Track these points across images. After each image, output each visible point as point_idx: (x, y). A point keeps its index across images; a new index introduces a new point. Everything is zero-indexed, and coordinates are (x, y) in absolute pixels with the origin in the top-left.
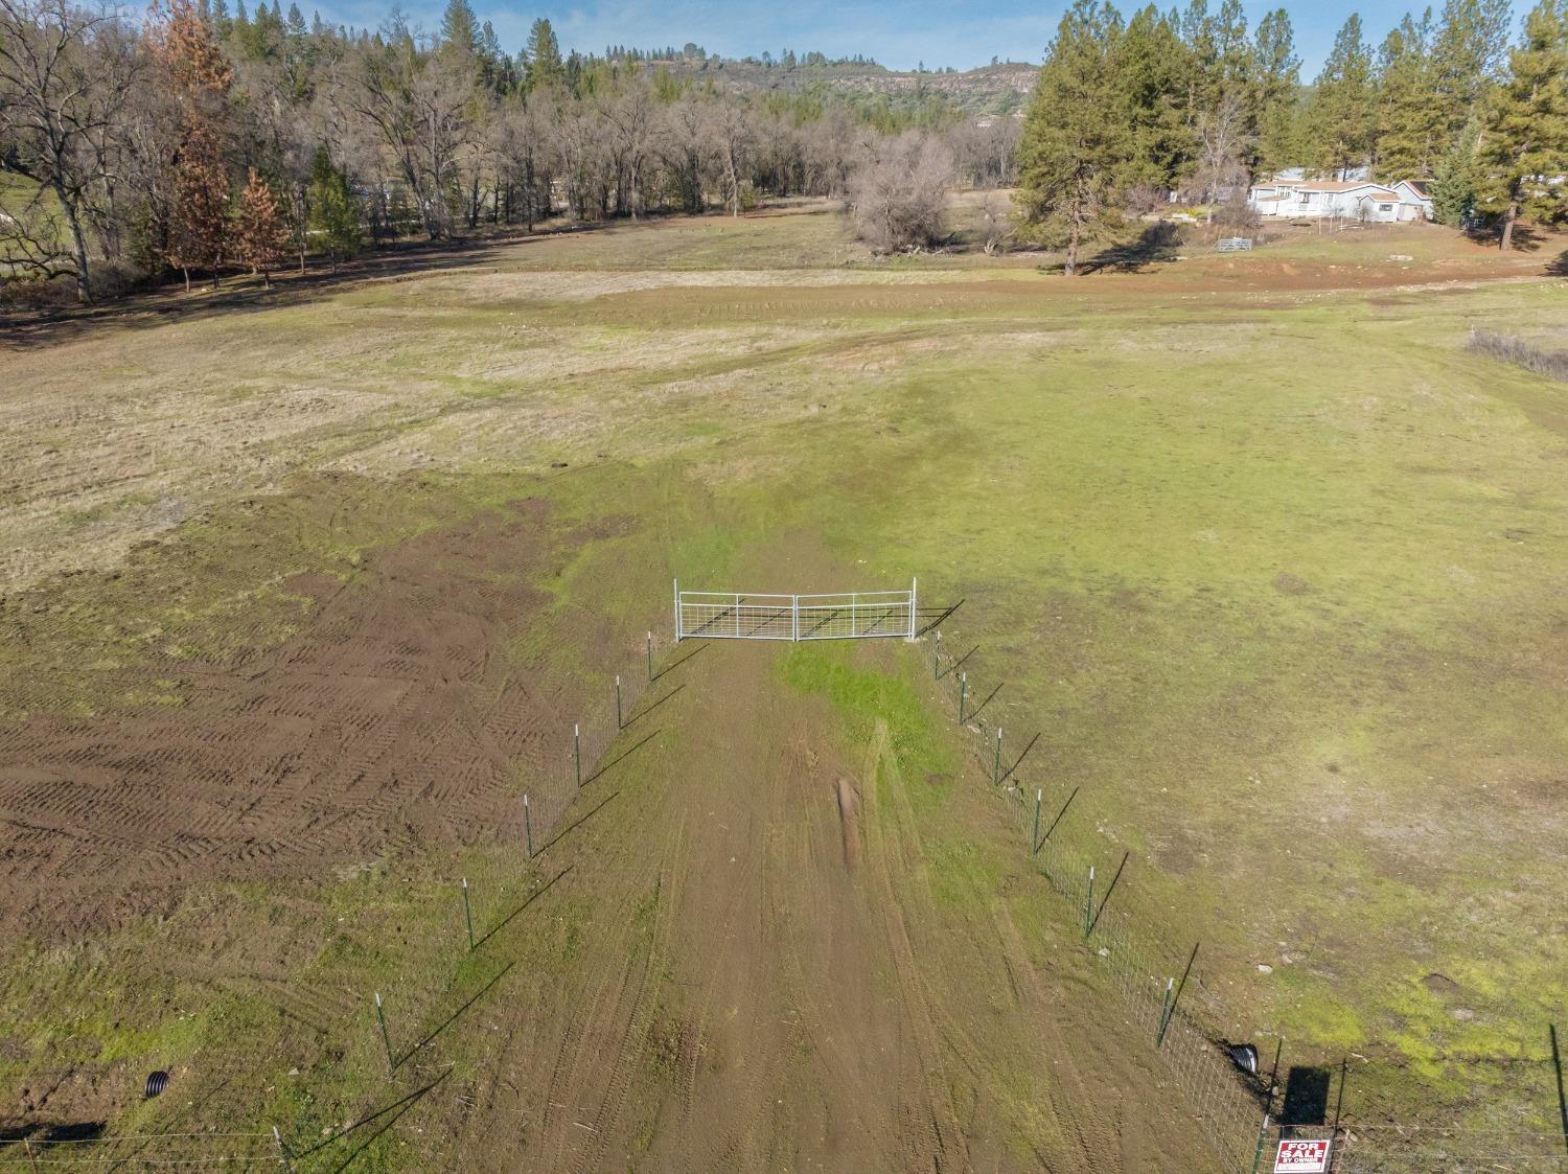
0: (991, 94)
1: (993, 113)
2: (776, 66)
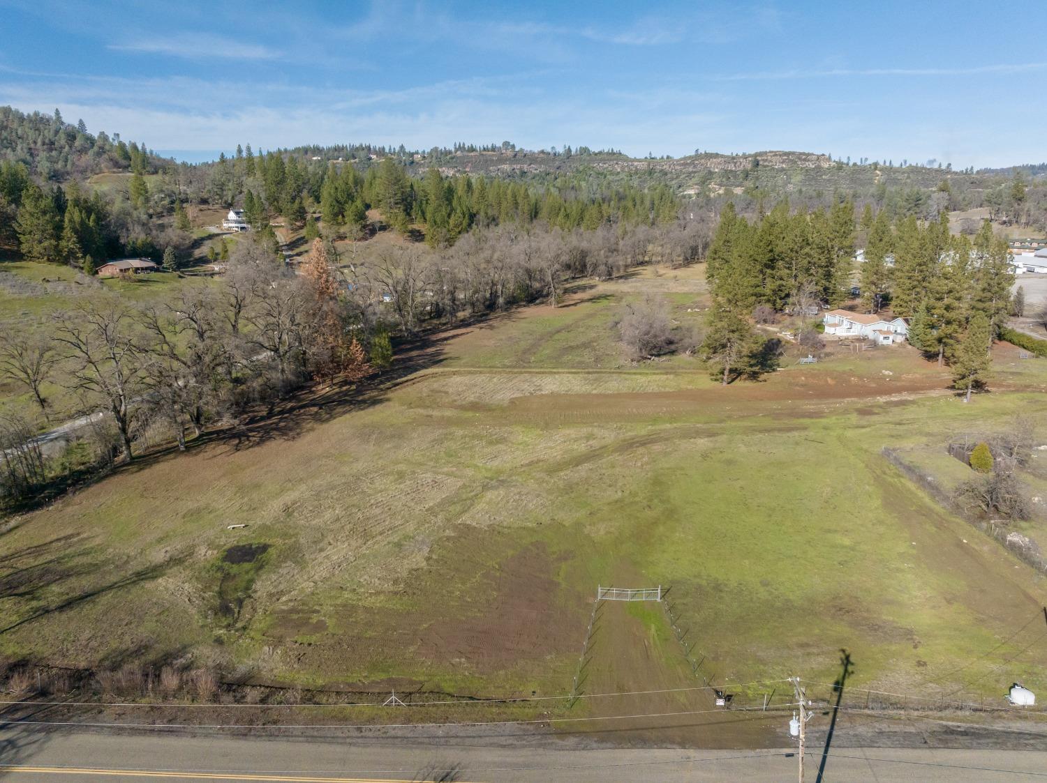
0: (695, 172)
1: (696, 184)
2: (559, 155)
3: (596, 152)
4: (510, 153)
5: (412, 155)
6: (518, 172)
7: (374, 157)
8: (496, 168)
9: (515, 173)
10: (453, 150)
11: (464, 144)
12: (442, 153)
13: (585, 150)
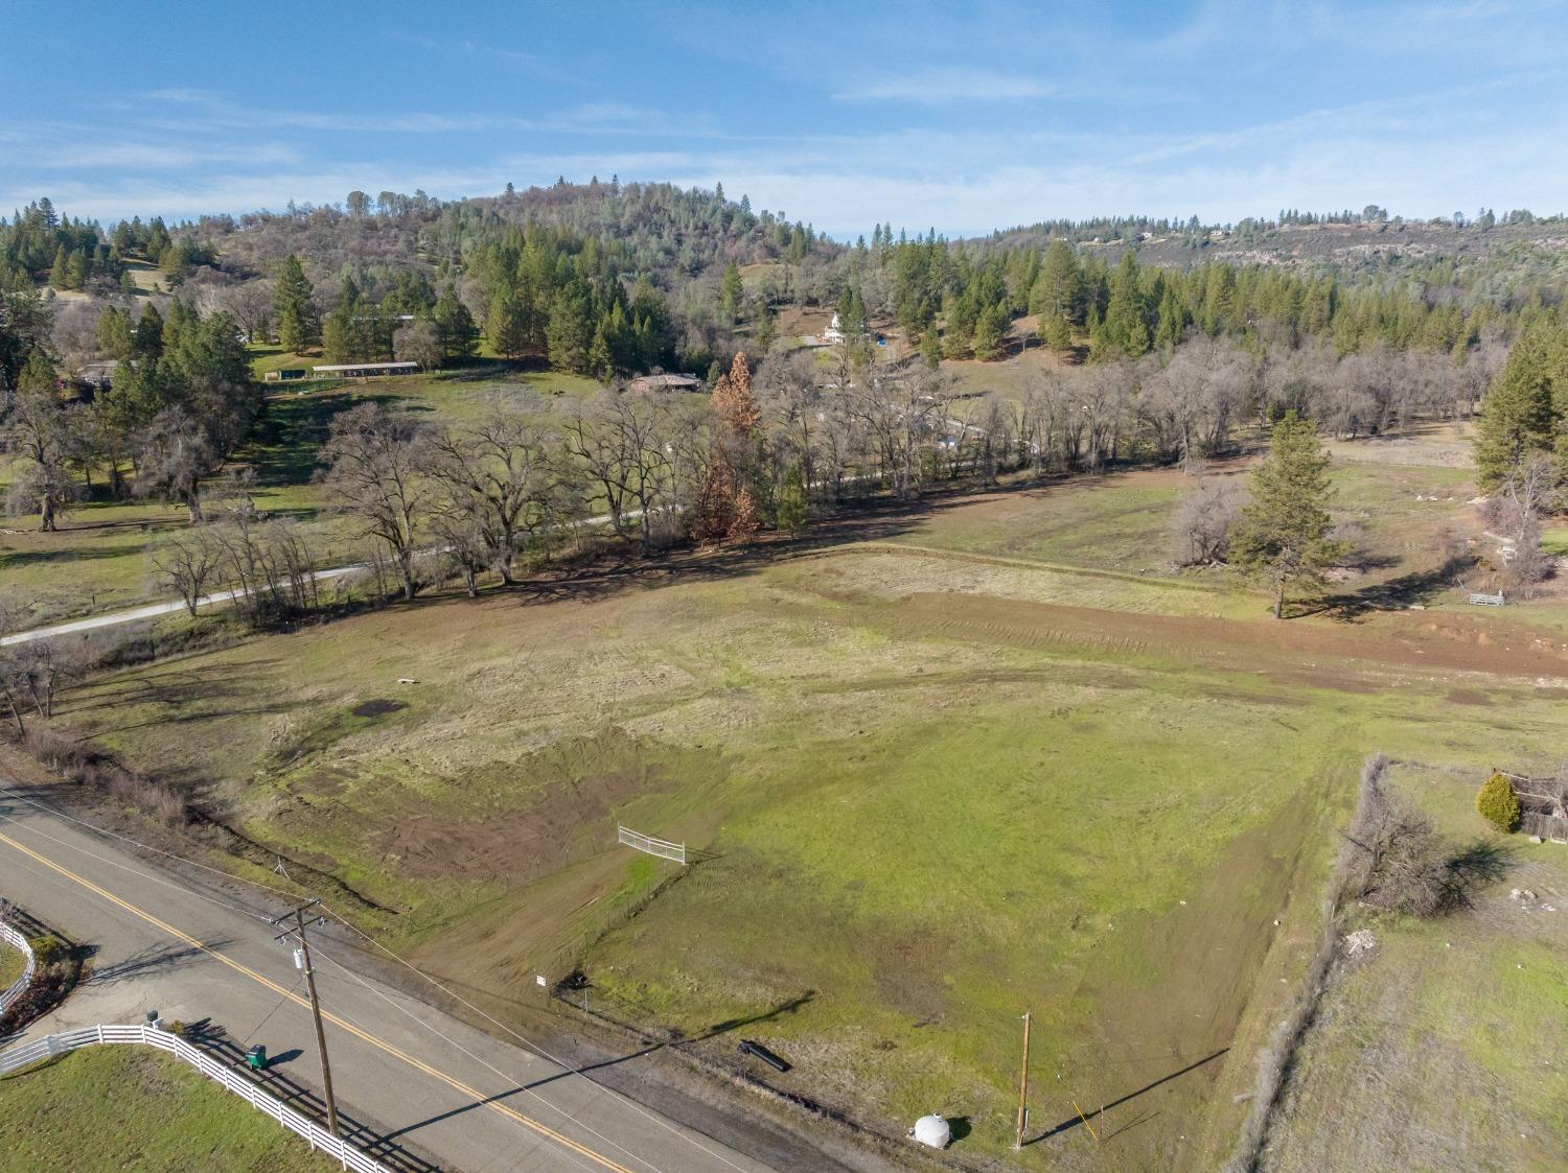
2: (1469, 225)
3: (1546, 218)
4: (1375, 225)
5: (1208, 231)
6: (1384, 256)
7: (1147, 235)
8: (1345, 250)
9: (1380, 258)
10: (1277, 221)
11: (1296, 212)
12: (1256, 228)
13: (1524, 216)
